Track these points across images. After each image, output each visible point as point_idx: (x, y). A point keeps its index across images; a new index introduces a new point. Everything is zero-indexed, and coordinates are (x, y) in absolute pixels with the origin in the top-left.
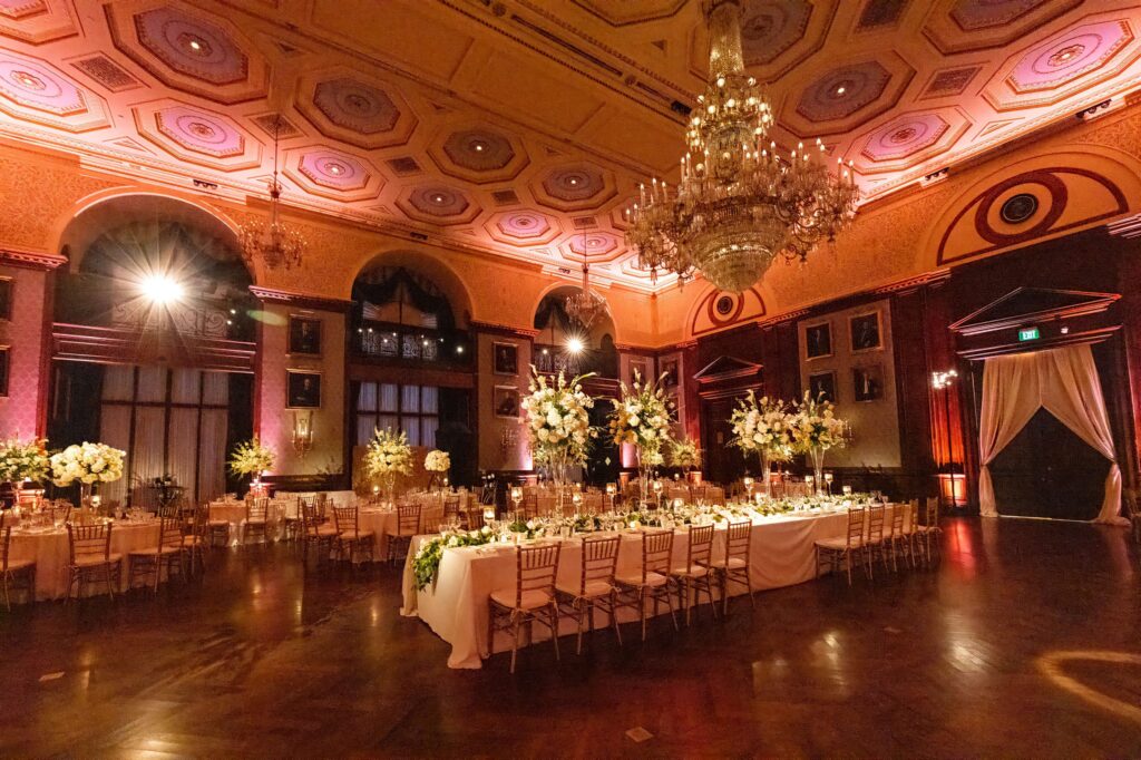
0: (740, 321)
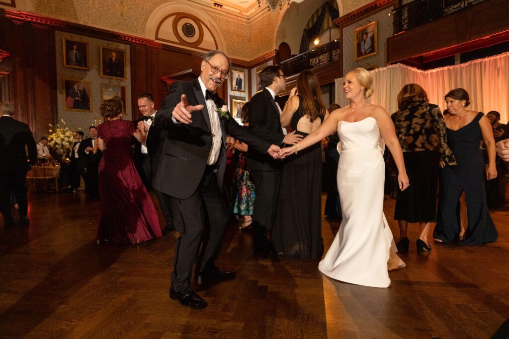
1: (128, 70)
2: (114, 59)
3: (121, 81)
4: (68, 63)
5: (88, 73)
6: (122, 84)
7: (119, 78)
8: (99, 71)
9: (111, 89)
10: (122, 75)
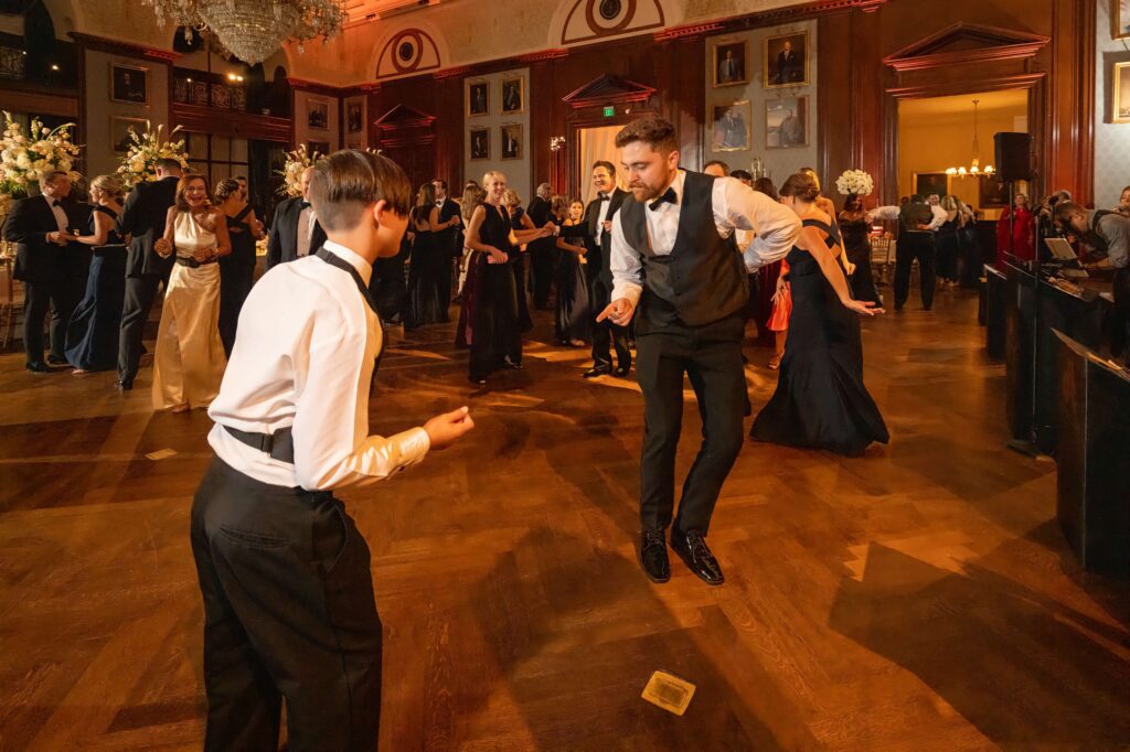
0: (419, 70)
1: (811, 68)
2: (787, 53)
3: (799, 87)
4: (719, 81)
5: (747, 88)
6: (801, 94)
7: (794, 84)
8: (762, 81)
9: (780, 107)
10: (800, 78)
